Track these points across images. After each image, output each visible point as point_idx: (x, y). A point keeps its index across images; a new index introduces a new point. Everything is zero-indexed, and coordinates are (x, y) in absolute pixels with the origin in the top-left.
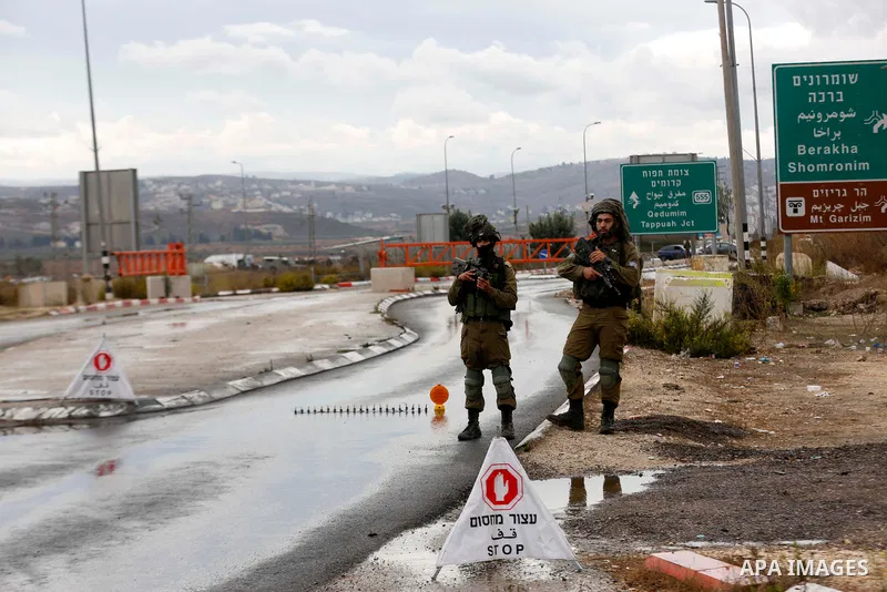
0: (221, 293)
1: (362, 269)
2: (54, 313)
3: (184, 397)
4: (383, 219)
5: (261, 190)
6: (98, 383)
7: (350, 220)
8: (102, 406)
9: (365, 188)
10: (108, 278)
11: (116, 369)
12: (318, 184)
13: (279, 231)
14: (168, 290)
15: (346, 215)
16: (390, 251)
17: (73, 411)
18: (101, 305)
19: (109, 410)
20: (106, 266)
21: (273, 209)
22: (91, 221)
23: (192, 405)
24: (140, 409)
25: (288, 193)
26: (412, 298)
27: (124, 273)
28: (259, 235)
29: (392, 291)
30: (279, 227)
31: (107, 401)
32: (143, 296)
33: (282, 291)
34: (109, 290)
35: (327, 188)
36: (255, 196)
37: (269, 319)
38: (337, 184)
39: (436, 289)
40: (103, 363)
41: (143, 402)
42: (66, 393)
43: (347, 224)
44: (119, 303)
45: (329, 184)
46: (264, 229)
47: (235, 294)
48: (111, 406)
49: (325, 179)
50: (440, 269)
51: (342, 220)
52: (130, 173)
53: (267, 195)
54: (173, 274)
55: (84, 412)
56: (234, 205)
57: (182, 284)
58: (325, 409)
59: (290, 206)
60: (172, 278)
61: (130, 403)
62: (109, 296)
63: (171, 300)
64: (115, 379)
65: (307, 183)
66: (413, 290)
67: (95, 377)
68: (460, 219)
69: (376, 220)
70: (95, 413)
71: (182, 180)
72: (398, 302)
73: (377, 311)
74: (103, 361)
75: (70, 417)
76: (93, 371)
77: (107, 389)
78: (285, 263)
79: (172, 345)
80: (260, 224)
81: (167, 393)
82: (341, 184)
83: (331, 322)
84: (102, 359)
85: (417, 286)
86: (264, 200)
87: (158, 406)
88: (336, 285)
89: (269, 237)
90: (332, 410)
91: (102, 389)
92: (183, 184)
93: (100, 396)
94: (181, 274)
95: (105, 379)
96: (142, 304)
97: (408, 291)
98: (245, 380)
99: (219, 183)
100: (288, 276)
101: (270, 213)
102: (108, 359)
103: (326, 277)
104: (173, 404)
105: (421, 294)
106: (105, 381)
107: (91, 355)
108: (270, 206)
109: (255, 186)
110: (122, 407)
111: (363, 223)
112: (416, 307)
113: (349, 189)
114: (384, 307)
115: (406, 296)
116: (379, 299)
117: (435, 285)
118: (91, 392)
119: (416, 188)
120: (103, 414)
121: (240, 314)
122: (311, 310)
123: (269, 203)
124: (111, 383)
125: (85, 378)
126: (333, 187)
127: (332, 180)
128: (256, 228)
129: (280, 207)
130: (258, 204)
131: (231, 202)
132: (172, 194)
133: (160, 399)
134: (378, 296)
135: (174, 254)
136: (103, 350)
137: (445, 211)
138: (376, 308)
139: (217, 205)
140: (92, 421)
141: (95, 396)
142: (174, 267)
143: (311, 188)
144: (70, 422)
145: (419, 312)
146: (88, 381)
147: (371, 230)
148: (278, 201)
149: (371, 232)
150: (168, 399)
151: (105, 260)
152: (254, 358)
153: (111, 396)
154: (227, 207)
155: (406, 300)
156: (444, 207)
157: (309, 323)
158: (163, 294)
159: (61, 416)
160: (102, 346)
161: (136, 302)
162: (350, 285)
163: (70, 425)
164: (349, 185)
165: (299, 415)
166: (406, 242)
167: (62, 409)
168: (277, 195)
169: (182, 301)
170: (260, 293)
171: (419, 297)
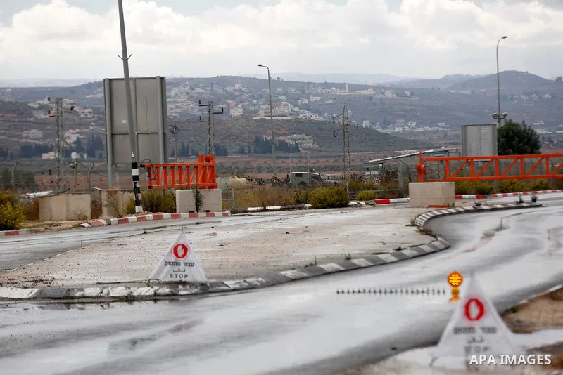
0: (249, 209)
1: (401, 185)
2: (86, 225)
3: (245, 281)
4: (428, 129)
5: (285, 94)
6: (176, 268)
7: (389, 130)
8: (180, 287)
9: (408, 93)
10: (137, 191)
11: (190, 257)
12: (353, 87)
13: (308, 142)
14: (198, 204)
15: (385, 124)
16: (433, 165)
17: (157, 290)
18: (132, 218)
19: (186, 290)
20: (136, 178)
21: (301, 116)
22: (116, 131)
23: (252, 287)
24: (211, 289)
25: (318, 99)
26: (451, 214)
27: (154, 186)
28: (283, 147)
29: (430, 206)
30: (307, 137)
31: (184, 283)
32: (172, 210)
33: (315, 207)
34: (137, 203)
35: (365, 92)
36: (280, 101)
37: (307, 230)
38: (375, 88)
39: (478, 205)
40: (181, 252)
41: (212, 285)
42: (151, 276)
43: (387, 134)
44: (150, 216)
45: (367, 87)
46: (289, 140)
47: (265, 210)
48: (188, 287)
49: (362, 82)
50: (487, 186)
51: (380, 130)
52: (158, 81)
53: (294, 100)
54: (204, 188)
55: (166, 290)
56: (256, 112)
57: (213, 198)
58: (362, 290)
59: (319, 113)
60: (203, 192)
61: (203, 284)
62: (138, 209)
63: (202, 214)
64: (191, 265)
65: (341, 86)
66: (453, 206)
67: (174, 264)
68: (513, 131)
69: (420, 129)
70: (175, 292)
71: (195, 83)
72: (436, 217)
73: (413, 224)
74: (181, 250)
75: (155, 294)
76: (173, 258)
77: (184, 273)
78: (317, 178)
79: (220, 249)
80: (285, 135)
81: (232, 278)
82: (380, 88)
83: (367, 232)
84: (180, 248)
85: (457, 203)
86: (290, 106)
87: (226, 288)
88: (372, 202)
89: (296, 149)
90: (367, 290)
91: (179, 273)
92: (196, 86)
93: (178, 279)
94: (213, 187)
95: (182, 265)
96: (173, 217)
97: (448, 206)
98: (293, 271)
99: (238, 86)
100: (320, 191)
101: (299, 122)
102: (185, 249)
103: (362, 193)
104: (238, 286)
105: (461, 209)
106: (182, 267)
107: (171, 247)
108: (298, 113)
109: (279, 90)
110: (197, 287)
111: (405, 133)
112: (455, 221)
113: (389, 94)
114: (421, 221)
115: (445, 212)
116: (416, 214)
117: (477, 201)
118: (171, 276)
119: (468, 92)
120: (182, 293)
121: (276, 226)
122: (348, 224)
123: (296, 109)
124: (187, 268)
125: (166, 264)
126: (370, 91)
127: (370, 82)
128: (281, 138)
129: (308, 114)
130: (284, 111)
131: (252, 108)
132: (183, 98)
133: (226, 282)
134: (416, 211)
135: (204, 167)
136: (181, 242)
137: (496, 122)
138: (413, 222)
139: (237, 112)
140: (173, 297)
141: (174, 279)
142: (204, 180)
143: (346, 92)
144: (156, 298)
145: (457, 226)
146: (169, 266)
147: (415, 142)
148: (306, 107)
149: (414, 144)
150: (233, 282)
151: (135, 172)
152: (298, 257)
153: (188, 279)
154: (247, 115)
155: (444, 215)
156: (495, 116)
157: (346, 233)
158: (194, 208)
159: (147, 294)
160: (180, 238)
161: (166, 215)
162: (388, 202)
163: (155, 301)
164: (390, 89)
165: (341, 295)
166: (452, 156)
167: (149, 288)
168: (306, 101)
169: (213, 215)
170: (293, 209)
171: (460, 213)
